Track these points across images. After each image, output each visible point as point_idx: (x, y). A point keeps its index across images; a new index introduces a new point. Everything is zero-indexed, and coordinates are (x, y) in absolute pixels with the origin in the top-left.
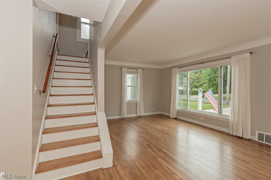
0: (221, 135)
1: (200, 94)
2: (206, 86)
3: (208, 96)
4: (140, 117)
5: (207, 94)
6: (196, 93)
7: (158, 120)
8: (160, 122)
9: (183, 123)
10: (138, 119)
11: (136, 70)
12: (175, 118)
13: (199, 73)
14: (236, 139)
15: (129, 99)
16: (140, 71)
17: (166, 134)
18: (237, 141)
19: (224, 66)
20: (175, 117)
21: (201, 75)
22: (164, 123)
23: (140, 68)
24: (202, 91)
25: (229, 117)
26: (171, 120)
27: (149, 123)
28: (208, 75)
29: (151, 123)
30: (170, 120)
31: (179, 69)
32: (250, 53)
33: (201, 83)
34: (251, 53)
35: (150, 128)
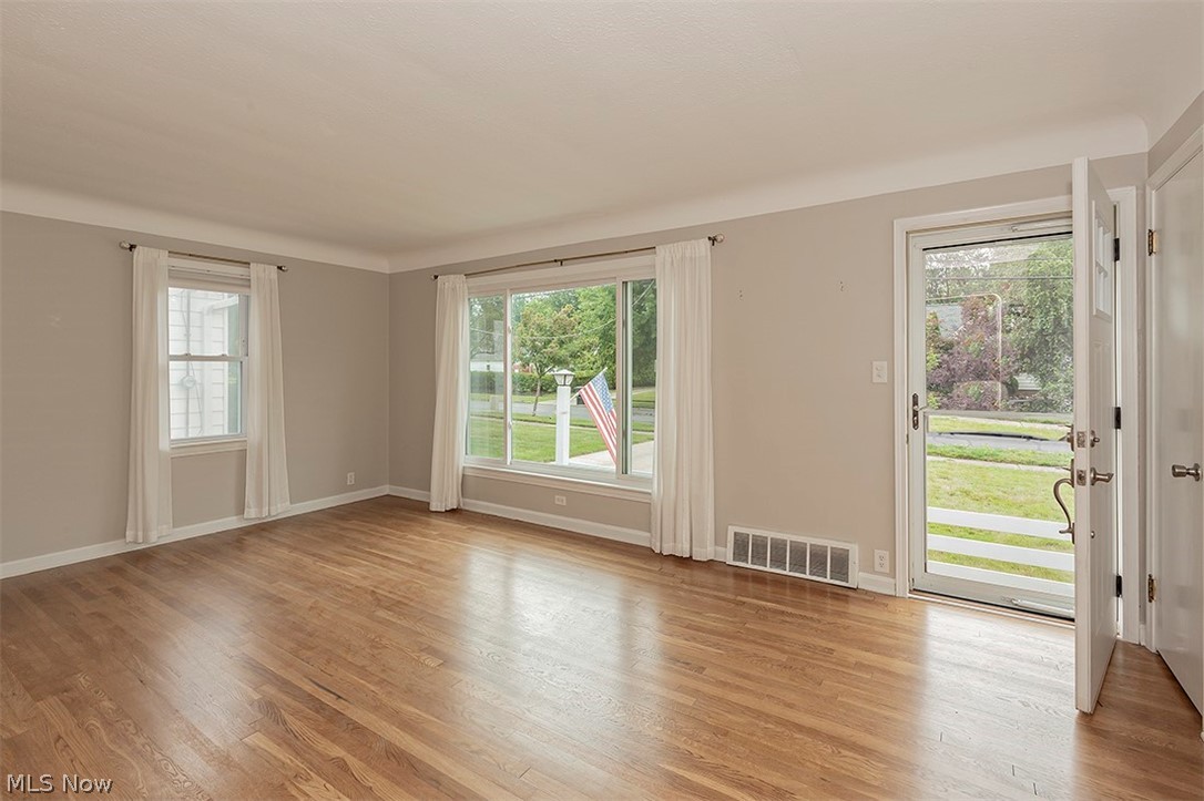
0: (625, 560)
1: (564, 393)
2: (593, 359)
3: (592, 402)
4: (263, 529)
5: (587, 393)
6: (548, 388)
7: (363, 532)
8: (374, 540)
9: (483, 528)
10: (250, 540)
11: (237, 270)
12: (453, 511)
13: (569, 307)
14: (669, 567)
15: (218, 432)
16: (263, 274)
17: (388, 609)
18: (672, 579)
19: (634, 282)
20: (452, 504)
21: (577, 316)
22: (391, 546)
23: (265, 259)
24: (569, 380)
25: (652, 483)
26: (435, 521)
27: (308, 560)
28: (601, 317)
29: (322, 558)
30: (429, 524)
31: (470, 280)
32: (709, 238)
33: (576, 345)
34: (713, 240)
35: (307, 589)
